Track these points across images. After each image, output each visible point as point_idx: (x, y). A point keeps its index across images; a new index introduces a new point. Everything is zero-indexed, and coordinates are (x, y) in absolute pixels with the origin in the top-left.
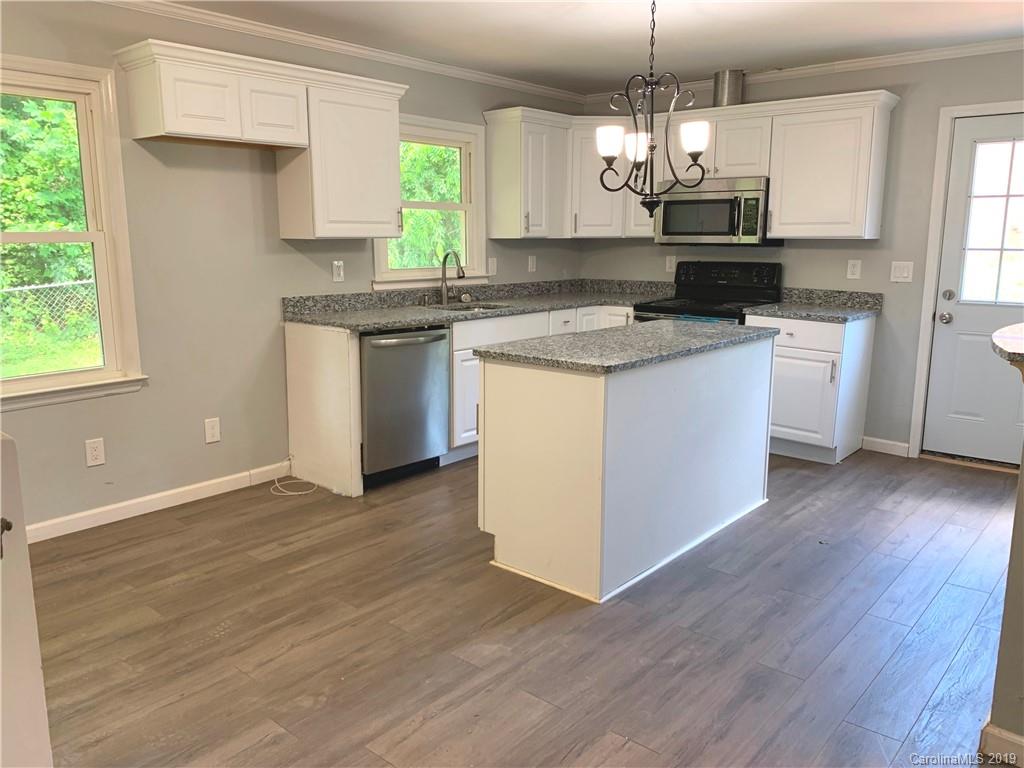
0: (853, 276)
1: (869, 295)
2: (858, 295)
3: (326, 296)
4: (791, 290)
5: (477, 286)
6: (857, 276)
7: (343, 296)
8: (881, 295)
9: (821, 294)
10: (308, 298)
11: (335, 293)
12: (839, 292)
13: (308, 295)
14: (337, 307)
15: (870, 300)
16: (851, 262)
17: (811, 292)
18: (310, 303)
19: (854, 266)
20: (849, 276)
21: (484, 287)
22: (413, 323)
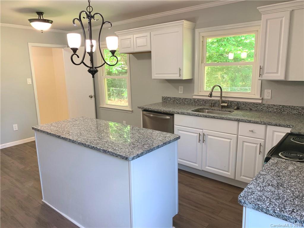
3: (174, 98)
5: (251, 103)
7: (180, 98)
10: (168, 98)
11: (177, 97)
13: (169, 96)
14: (178, 102)
18: (169, 99)
21: (257, 104)
22: (155, 110)
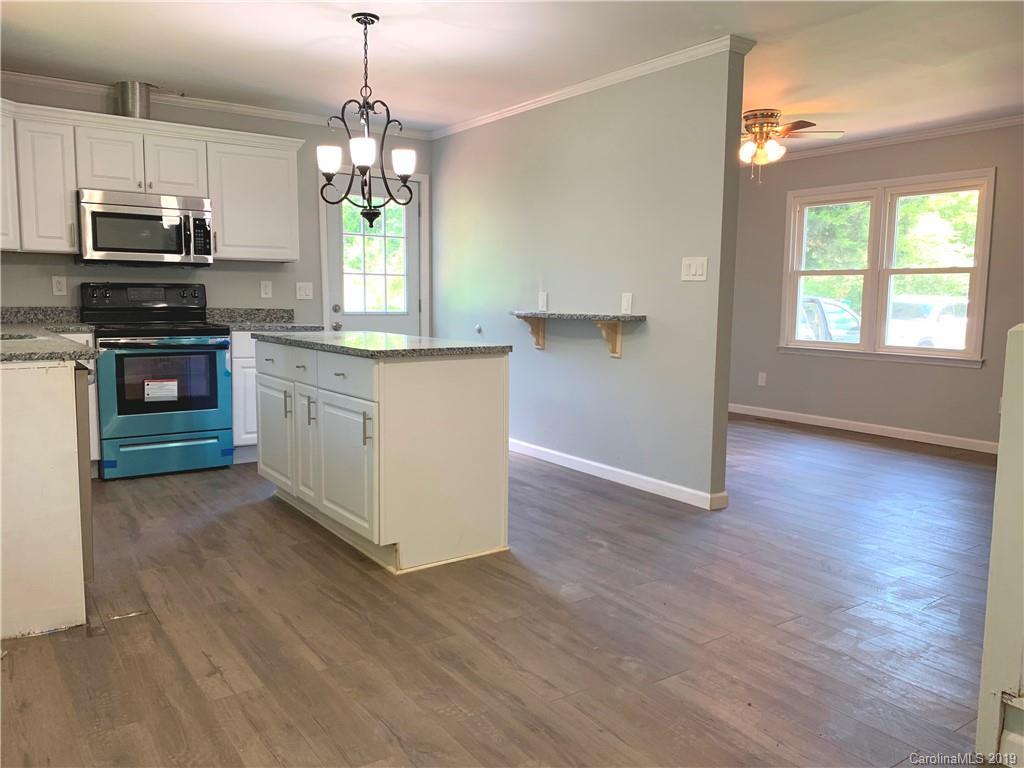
0: (266, 295)
1: (284, 311)
2: (275, 311)
4: (212, 310)
6: (270, 295)
8: (293, 310)
9: (242, 312)
12: (258, 310)
15: (285, 315)
16: (263, 283)
17: (233, 311)
19: (266, 287)
20: (263, 296)
